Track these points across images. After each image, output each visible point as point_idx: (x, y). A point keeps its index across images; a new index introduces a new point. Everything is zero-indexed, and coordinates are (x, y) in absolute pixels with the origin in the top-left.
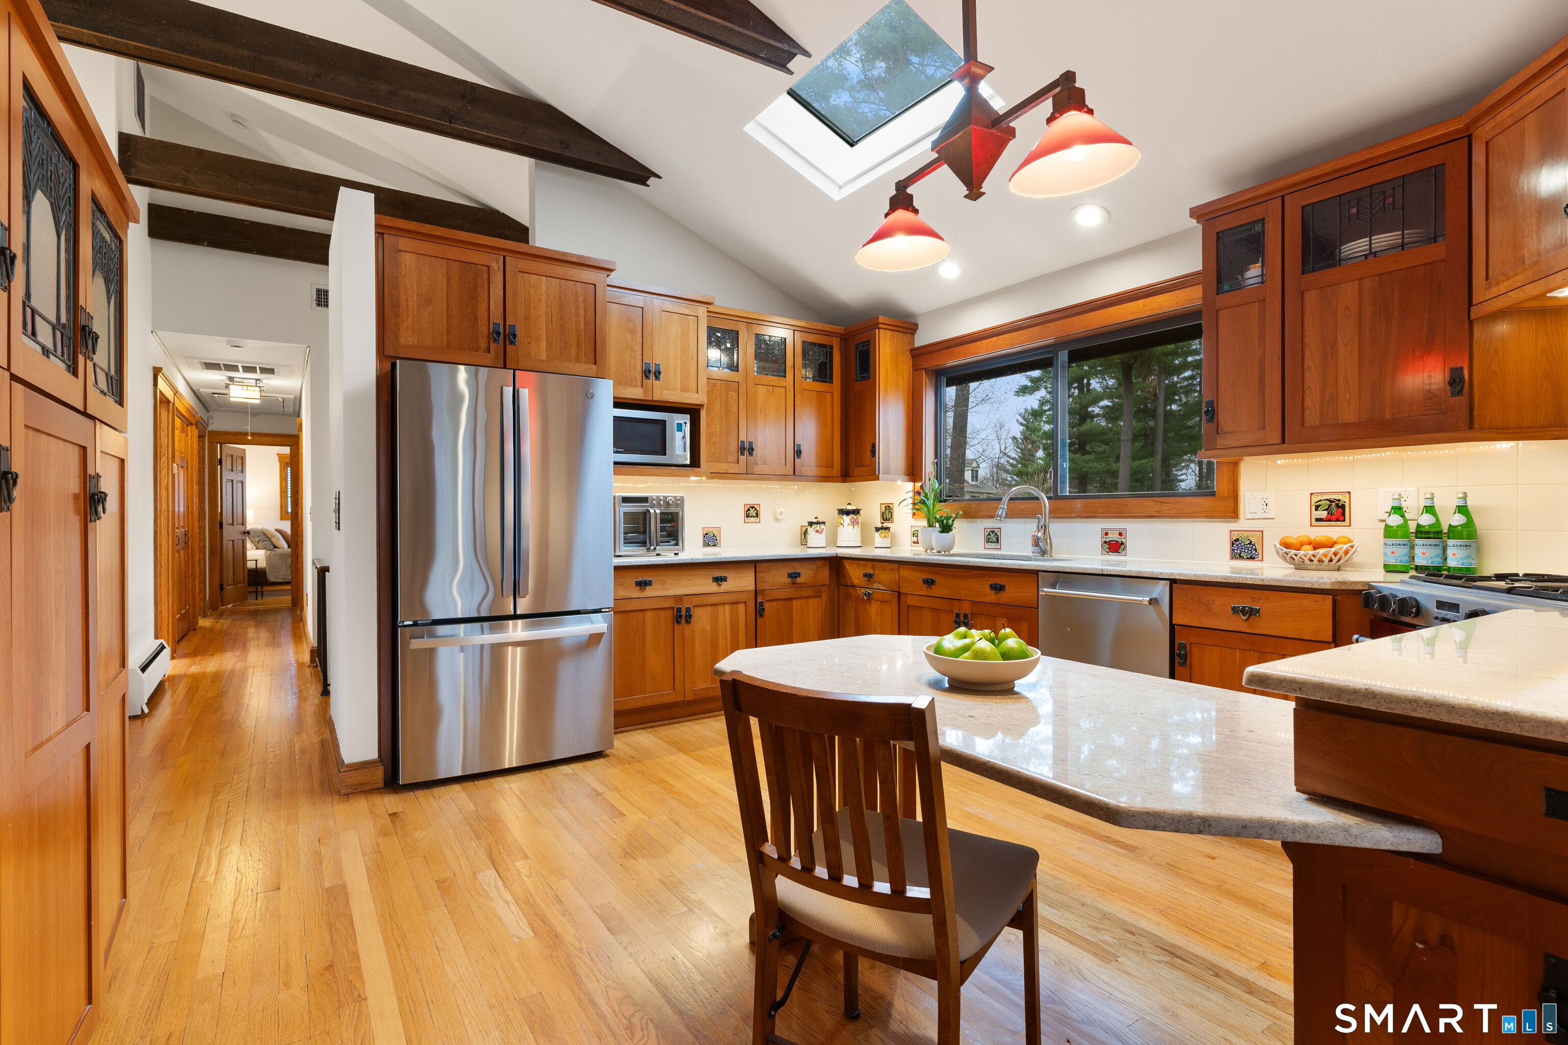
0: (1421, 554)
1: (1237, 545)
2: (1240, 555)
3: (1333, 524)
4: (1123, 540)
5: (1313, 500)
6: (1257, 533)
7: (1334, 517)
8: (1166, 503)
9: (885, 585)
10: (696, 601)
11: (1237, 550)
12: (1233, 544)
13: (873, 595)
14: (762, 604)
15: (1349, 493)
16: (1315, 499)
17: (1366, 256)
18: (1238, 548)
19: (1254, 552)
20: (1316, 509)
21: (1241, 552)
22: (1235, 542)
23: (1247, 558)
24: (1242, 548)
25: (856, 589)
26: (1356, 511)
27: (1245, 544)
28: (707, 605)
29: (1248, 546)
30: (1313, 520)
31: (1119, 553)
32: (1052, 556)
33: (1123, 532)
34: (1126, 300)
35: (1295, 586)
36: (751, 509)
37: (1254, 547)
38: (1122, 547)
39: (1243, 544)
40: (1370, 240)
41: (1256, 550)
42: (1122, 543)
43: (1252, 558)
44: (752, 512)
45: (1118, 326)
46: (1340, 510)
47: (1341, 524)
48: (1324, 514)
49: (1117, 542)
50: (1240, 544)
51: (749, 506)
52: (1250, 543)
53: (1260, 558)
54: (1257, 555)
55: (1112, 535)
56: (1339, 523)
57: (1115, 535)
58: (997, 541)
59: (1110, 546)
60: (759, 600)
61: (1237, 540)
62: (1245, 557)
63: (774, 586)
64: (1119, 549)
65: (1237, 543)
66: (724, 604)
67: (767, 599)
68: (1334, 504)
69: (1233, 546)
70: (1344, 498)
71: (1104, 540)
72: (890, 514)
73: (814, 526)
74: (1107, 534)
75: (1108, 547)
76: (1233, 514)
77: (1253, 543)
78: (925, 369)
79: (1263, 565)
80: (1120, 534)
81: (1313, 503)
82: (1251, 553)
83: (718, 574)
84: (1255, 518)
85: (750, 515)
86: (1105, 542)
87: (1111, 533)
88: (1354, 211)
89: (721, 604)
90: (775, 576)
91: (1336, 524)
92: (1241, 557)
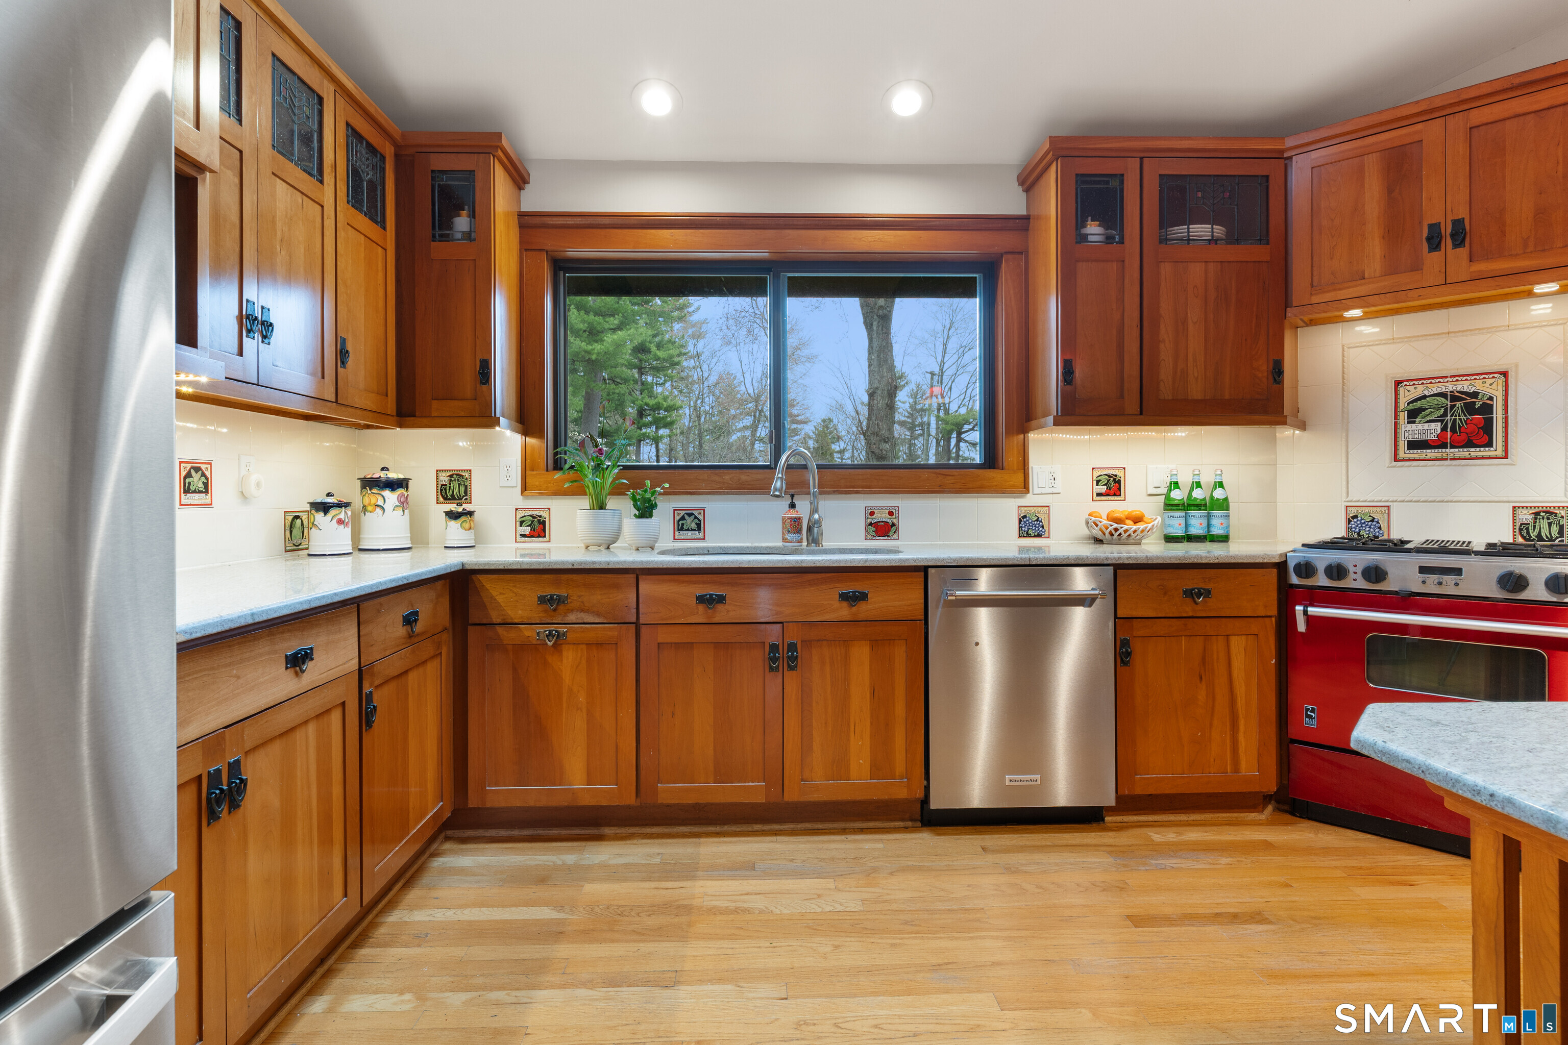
0: (1199, 525)
1: (1025, 522)
2: (1027, 533)
3: (1112, 499)
4: (895, 521)
5: (1094, 474)
6: (1044, 508)
7: (1112, 492)
8: (950, 475)
9: (598, 614)
10: (251, 734)
11: (1024, 527)
12: (1021, 521)
13: (568, 635)
14: (370, 696)
15: (1124, 468)
16: (1097, 473)
17: (1209, 240)
18: (1025, 526)
19: (1041, 529)
20: (1097, 485)
21: (1029, 529)
22: (1022, 519)
23: (1035, 536)
24: (1029, 526)
25: (520, 630)
26: (1130, 486)
27: (1032, 521)
28: (272, 740)
29: (1036, 522)
30: (1095, 495)
31: (888, 536)
32: (822, 546)
33: (894, 511)
34: (866, 226)
35: (1248, 561)
36: (193, 472)
37: (1041, 524)
38: (893, 529)
39: (1030, 521)
40: (1188, 228)
41: (1043, 527)
42: (893, 525)
43: (1039, 535)
44: (197, 481)
45: (880, 256)
46: (1117, 484)
47: (1118, 499)
48: (1103, 489)
49: (886, 523)
50: (1028, 521)
51: (188, 466)
52: (1037, 520)
53: (1047, 535)
54: (1044, 532)
55: (879, 515)
56: (1116, 498)
57: (884, 515)
58: (699, 527)
59: (876, 529)
60: (367, 689)
61: (1025, 517)
62: (1033, 535)
63: (385, 650)
64: (888, 532)
65: (1025, 520)
66: (306, 722)
67: (377, 683)
68: (1112, 479)
69: (1020, 523)
70: (1120, 474)
71: (869, 521)
72: (462, 489)
73: (333, 512)
74: (872, 513)
75: (874, 529)
76: (1025, 488)
77: (1040, 519)
78: (547, 252)
79: (1049, 542)
80: (891, 513)
81: (1094, 478)
82: (1039, 530)
83: (293, 644)
84: (1043, 492)
85: (192, 488)
86: (871, 524)
87: (878, 512)
88: (1200, 195)
89: (300, 725)
90: (386, 626)
91: (1113, 499)
92: (1028, 535)
